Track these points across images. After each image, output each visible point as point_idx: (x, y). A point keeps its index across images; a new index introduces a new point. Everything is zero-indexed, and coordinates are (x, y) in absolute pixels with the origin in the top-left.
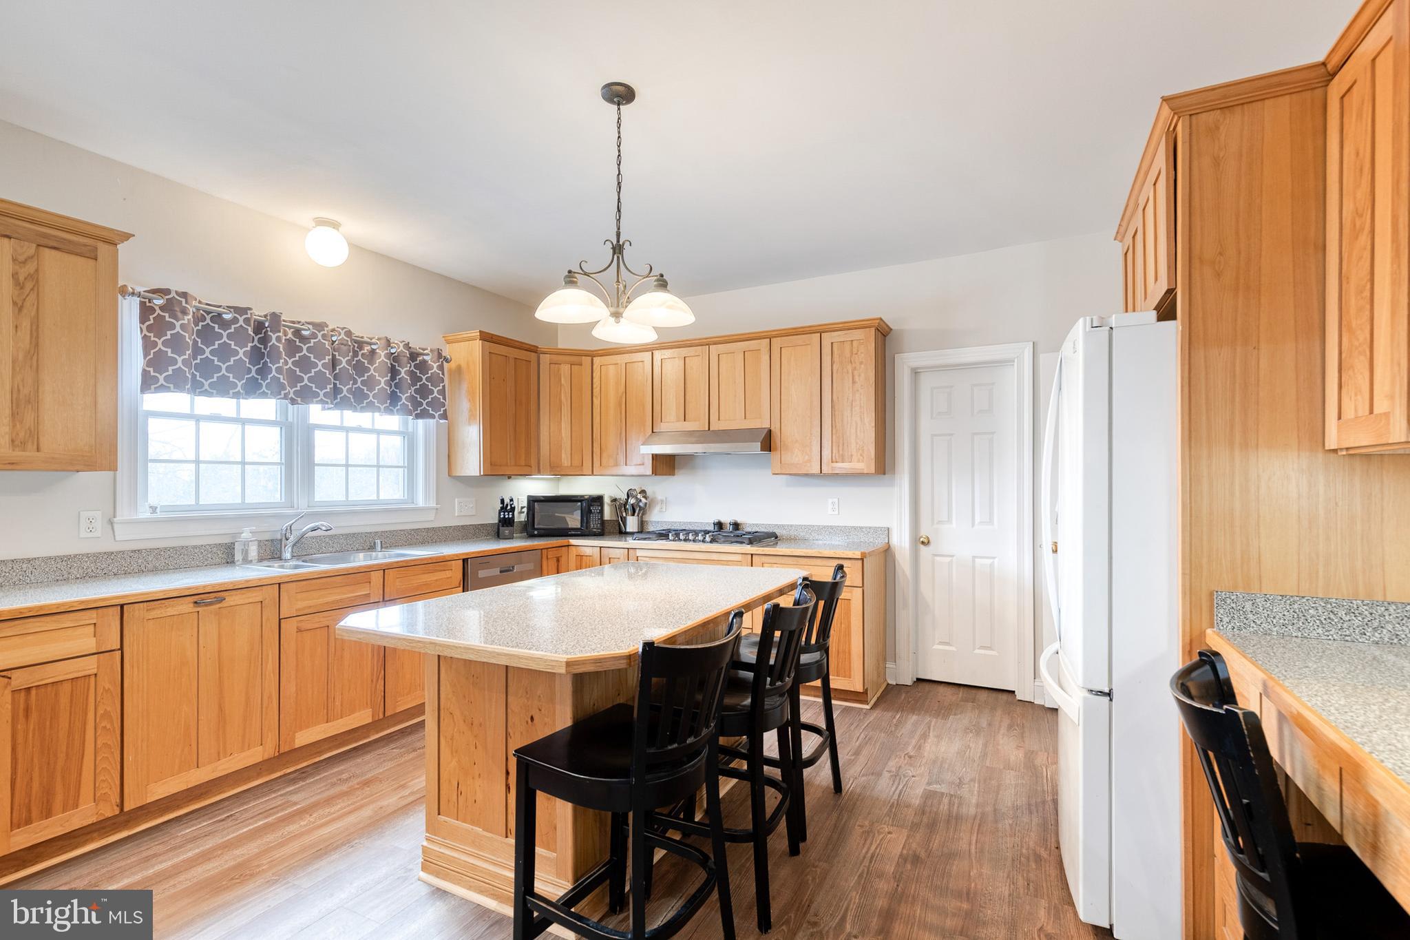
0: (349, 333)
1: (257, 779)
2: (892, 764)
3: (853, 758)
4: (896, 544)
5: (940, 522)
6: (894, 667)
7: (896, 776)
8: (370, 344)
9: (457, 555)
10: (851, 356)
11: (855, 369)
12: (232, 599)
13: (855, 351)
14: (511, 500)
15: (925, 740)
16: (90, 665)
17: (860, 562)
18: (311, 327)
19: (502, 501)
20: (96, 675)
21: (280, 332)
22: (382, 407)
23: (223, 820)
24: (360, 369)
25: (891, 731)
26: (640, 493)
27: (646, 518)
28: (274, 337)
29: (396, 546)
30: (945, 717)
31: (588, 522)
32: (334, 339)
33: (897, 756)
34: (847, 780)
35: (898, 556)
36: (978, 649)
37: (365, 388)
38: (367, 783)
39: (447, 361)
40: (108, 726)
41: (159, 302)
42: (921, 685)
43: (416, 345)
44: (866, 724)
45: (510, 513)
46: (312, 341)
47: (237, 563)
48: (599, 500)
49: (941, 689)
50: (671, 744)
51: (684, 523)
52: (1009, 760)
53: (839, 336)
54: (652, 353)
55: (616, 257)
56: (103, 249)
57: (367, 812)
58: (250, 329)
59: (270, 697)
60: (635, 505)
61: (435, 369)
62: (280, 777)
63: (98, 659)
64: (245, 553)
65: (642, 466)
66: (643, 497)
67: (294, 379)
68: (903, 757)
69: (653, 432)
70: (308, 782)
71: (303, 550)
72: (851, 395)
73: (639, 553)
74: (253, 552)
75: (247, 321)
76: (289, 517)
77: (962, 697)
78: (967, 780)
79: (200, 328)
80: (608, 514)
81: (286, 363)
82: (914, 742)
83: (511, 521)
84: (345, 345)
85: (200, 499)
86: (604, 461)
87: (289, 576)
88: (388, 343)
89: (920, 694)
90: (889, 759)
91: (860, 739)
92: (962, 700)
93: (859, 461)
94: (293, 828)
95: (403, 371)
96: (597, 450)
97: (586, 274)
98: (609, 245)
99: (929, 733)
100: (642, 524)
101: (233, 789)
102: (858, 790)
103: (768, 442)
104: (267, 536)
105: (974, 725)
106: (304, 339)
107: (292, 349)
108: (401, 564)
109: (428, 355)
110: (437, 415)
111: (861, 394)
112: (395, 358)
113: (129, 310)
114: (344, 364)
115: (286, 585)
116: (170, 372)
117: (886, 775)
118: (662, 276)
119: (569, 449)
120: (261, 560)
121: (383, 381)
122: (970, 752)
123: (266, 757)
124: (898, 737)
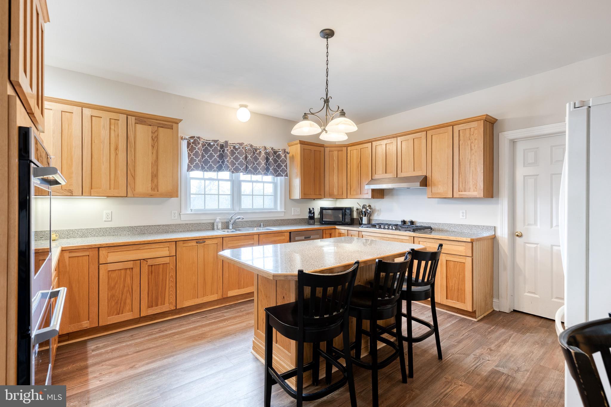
0: (251, 146)
1: (217, 306)
2: (478, 352)
3: (456, 344)
4: (499, 235)
5: (529, 225)
6: (498, 301)
7: (478, 358)
8: (259, 149)
9: (286, 230)
10: (470, 137)
11: (472, 143)
12: (208, 242)
13: (472, 133)
14: (313, 209)
15: (504, 343)
16: (167, 260)
17: (470, 244)
18: (238, 145)
19: (310, 209)
20: (169, 263)
21: (228, 147)
22: (263, 173)
23: (204, 318)
24: (256, 159)
25: (485, 335)
26: (368, 207)
27: (371, 218)
28: (226, 149)
29: (269, 226)
30: (524, 333)
31: (345, 219)
32: (246, 148)
33: (483, 348)
34: (448, 354)
35: (501, 242)
36: (555, 298)
37: (258, 166)
38: (248, 314)
39: (288, 153)
40: (172, 280)
41: (192, 141)
42: (515, 314)
43: (276, 148)
44: (471, 329)
45: (313, 214)
46: (239, 150)
47: (215, 230)
48: (351, 209)
49: (528, 318)
50: (316, 316)
51: (388, 221)
52: (559, 364)
53: (463, 126)
54: (372, 143)
55: (326, 104)
56: (174, 125)
57: (244, 324)
58: (218, 147)
59: (220, 277)
60: (366, 212)
61: (283, 157)
62: (224, 306)
63: (170, 258)
64: (217, 226)
65: (367, 195)
66: (369, 208)
67: (233, 164)
68: (486, 349)
69: (372, 179)
70: (231, 309)
71: (237, 225)
72: (469, 157)
73: (363, 233)
74: (220, 226)
75: (217, 145)
76: (232, 213)
77: (541, 324)
78: (523, 370)
79: (204, 148)
80: (355, 215)
81: (230, 158)
82: (497, 343)
83: (313, 218)
84: (250, 150)
85: (206, 207)
86: (352, 193)
87: (225, 235)
88: (265, 148)
89: (512, 319)
90: (477, 349)
91: (464, 335)
92: (540, 326)
93: (474, 191)
94: (221, 325)
95: (271, 159)
96: (349, 188)
97: (312, 114)
98: (323, 100)
99: (509, 340)
100: (369, 221)
101: (209, 308)
102: (452, 361)
103: (425, 182)
104: (225, 221)
105: (542, 341)
106: (236, 149)
107: (233, 153)
108: (265, 233)
109: (280, 151)
110: (284, 175)
111: (475, 155)
112: (267, 154)
113: (184, 145)
114: (249, 157)
115: (225, 238)
116: (195, 164)
117: (472, 356)
118: (343, 110)
119: (337, 187)
120: (222, 229)
121: (263, 163)
122: (532, 355)
123: (218, 299)
124: (487, 338)
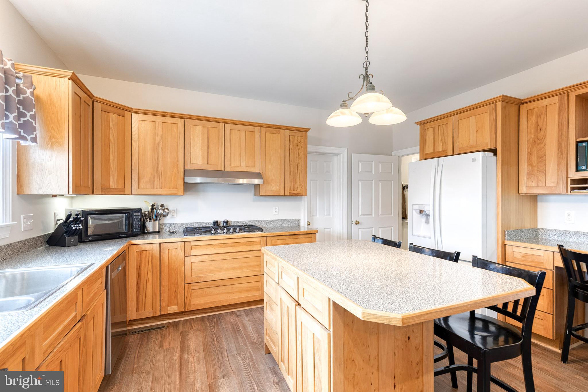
5: (313, 216)
10: (298, 143)
11: (299, 149)
26: (161, 206)
31: (132, 227)
48: (140, 211)
53: (293, 133)
54: (184, 120)
60: (161, 214)
61: (28, 94)
66: (166, 209)
69: (185, 169)
73: (193, 243)
86: (142, 185)
93: (300, 190)
95: (11, 90)
96: (135, 177)
110: (29, 138)
111: (301, 160)
119: (116, 177)
